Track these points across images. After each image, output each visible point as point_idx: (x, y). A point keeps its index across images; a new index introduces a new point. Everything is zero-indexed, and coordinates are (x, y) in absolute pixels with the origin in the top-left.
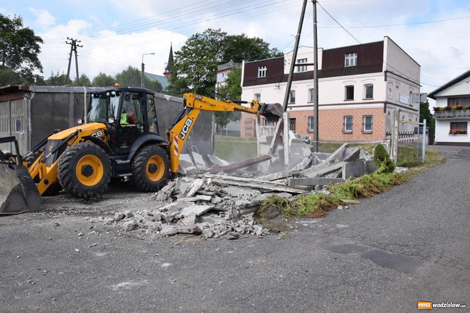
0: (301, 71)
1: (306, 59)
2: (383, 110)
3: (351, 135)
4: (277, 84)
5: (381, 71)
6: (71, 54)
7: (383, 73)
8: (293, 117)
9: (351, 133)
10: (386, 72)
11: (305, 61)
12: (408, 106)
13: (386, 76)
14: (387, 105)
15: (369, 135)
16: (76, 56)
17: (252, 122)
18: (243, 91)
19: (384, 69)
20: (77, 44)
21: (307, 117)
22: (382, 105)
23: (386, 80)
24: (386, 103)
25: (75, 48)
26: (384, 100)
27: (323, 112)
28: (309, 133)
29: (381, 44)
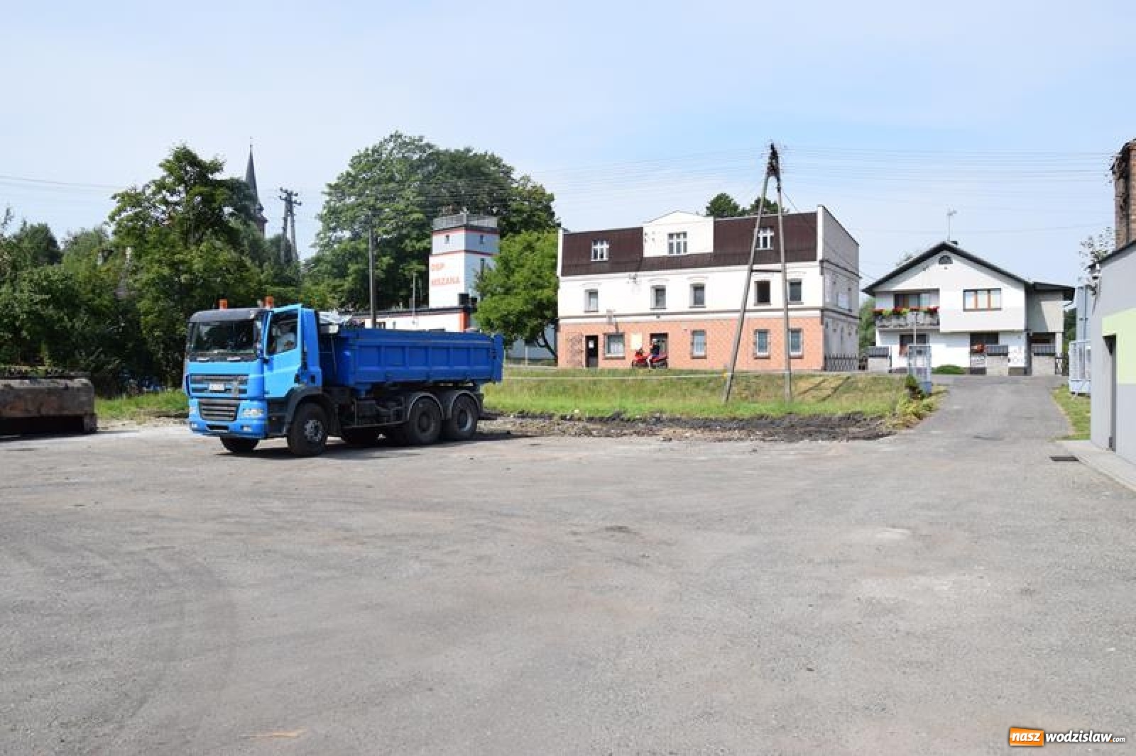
0: (675, 254)
1: (685, 234)
2: (819, 320)
3: (767, 361)
4: (633, 274)
5: (814, 259)
6: (285, 220)
7: (817, 263)
8: (663, 332)
9: (768, 358)
10: (822, 262)
11: (682, 236)
12: (847, 312)
13: (822, 267)
14: (826, 313)
15: (799, 360)
16: (293, 221)
17: (581, 340)
18: (561, 285)
19: (820, 256)
20: (293, 200)
21: (689, 332)
22: (818, 313)
23: (822, 273)
24: (823, 310)
25: (291, 207)
26: (820, 305)
27: (718, 324)
28: (693, 358)
29: (814, 215)
